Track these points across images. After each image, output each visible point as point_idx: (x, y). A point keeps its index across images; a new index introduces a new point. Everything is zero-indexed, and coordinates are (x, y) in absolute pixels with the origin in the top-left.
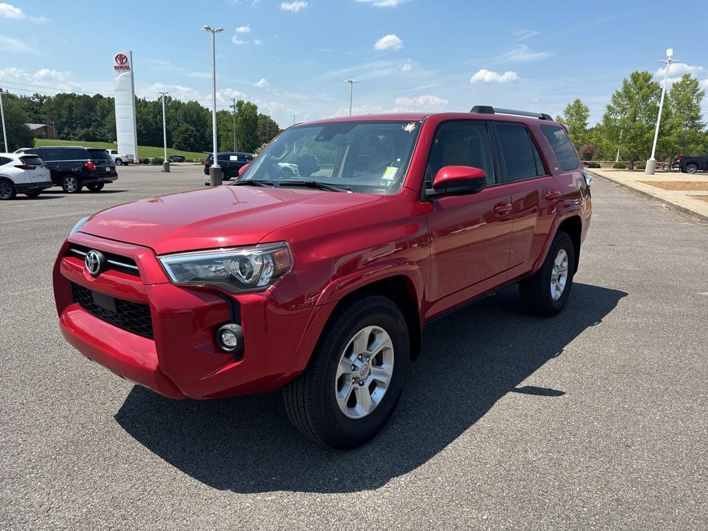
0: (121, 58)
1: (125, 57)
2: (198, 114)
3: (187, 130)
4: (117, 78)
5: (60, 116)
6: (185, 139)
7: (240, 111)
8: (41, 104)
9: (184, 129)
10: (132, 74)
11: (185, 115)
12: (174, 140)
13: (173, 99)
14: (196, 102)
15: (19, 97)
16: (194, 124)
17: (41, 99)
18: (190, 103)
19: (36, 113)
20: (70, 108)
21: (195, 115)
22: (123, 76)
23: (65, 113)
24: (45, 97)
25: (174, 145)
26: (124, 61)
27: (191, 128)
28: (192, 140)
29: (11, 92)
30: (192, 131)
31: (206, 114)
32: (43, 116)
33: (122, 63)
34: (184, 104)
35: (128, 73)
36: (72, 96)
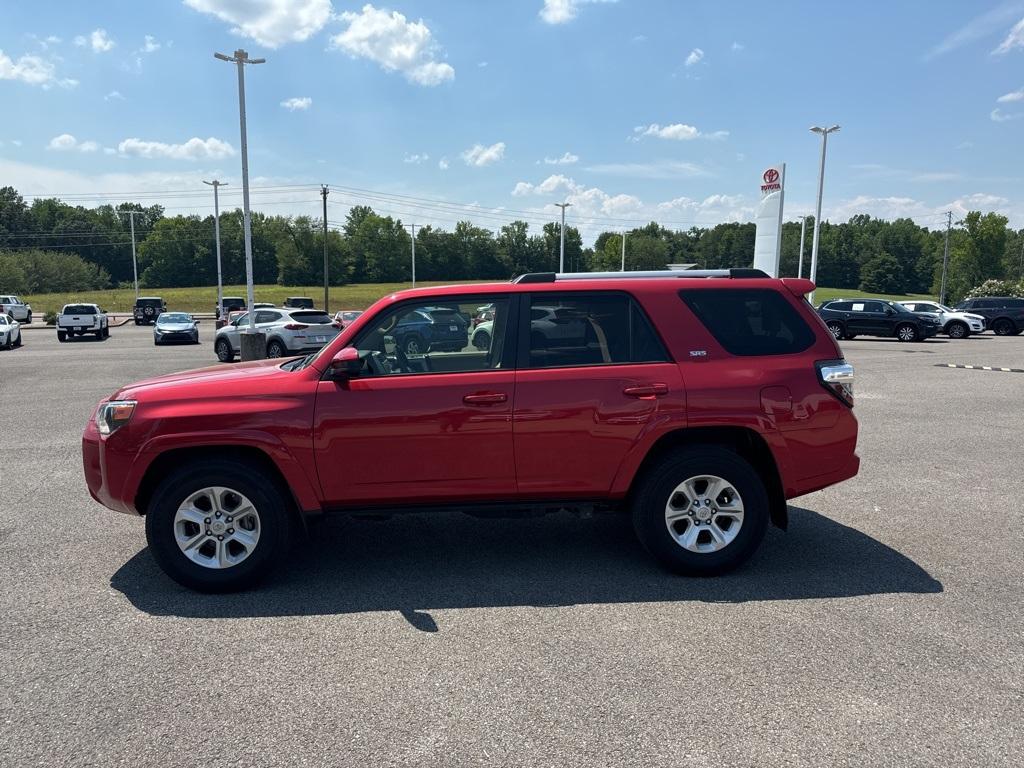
0: (771, 175)
1: (776, 172)
2: (907, 238)
3: (884, 262)
4: (763, 201)
5: (716, 252)
6: (880, 276)
7: (972, 229)
8: (697, 239)
9: (879, 261)
10: (783, 193)
11: (886, 242)
12: (861, 278)
13: (872, 219)
14: (909, 220)
15: (675, 233)
16: (899, 253)
17: (698, 233)
18: (900, 221)
19: (690, 250)
20: (730, 242)
21: (902, 240)
22: (771, 198)
23: (722, 247)
24: (702, 230)
25: (862, 286)
26: (774, 178)
27: (893, 259)
28: (890, 276)
29: (666, 229)
30: (893, 264)
31: (921, 236)
32: (697, 254)
33: (771, 181)
34: (888, 224)
35: (777, 193)
36: (734, 226)
